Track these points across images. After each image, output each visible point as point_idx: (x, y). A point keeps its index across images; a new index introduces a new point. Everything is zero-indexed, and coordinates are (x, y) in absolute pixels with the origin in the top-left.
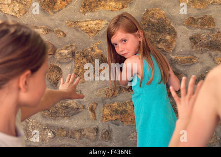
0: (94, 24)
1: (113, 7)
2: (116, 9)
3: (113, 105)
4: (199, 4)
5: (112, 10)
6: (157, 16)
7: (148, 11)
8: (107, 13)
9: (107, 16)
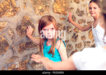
0: (2, 24)
1: (10, 15)
2: (11, 16)
3: (12, 66)
4: (42, 14)
5: (9, 17)
6: (27, 20)
7: (24, 17)
8: (7, 18)
9: (7, 20)
